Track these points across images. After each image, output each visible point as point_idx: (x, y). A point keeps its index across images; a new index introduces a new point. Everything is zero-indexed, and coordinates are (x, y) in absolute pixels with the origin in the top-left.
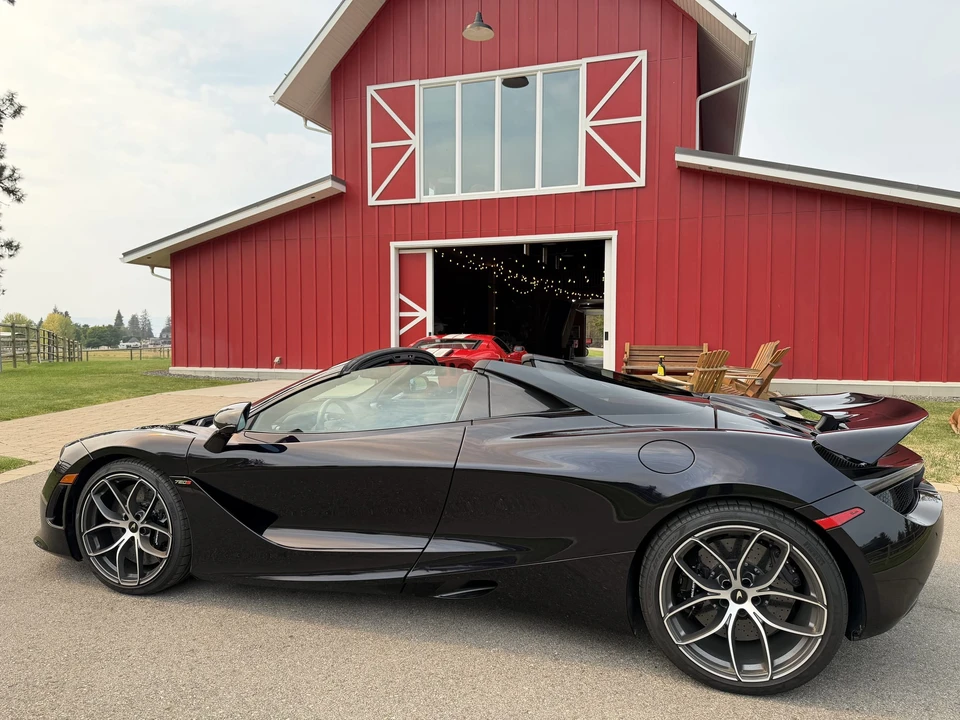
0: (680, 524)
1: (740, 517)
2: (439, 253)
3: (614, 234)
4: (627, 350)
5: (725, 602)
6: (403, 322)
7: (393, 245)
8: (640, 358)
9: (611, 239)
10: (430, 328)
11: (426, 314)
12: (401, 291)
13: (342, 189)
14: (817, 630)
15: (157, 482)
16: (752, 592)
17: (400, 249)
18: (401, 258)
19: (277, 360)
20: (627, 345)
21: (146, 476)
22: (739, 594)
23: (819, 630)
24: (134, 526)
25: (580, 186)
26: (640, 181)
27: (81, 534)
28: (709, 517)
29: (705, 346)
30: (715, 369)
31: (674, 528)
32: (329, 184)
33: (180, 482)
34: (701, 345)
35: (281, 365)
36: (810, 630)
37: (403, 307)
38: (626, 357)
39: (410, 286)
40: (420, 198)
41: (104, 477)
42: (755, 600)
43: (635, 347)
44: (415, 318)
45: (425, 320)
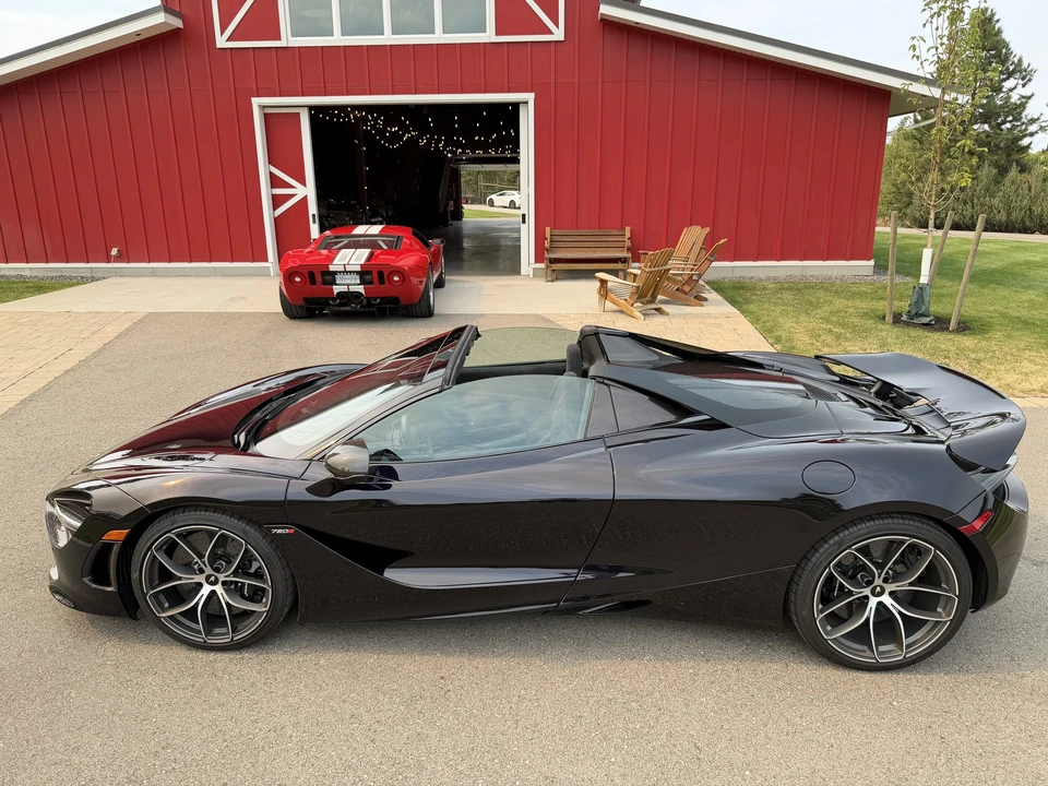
0: (837, 538)
1: (892, 529)
2: (316, 112)
3: (530, 97)
4: (548, 236)
5: (867, 597)
6: (277, 201)
7: (256, 102)
8: (562, 245)
9: (527, 103)
10: (313, 209)
11: (306, 190)
12: (271, 161)
13: (178, 23)
14: (945, 617)
15: (245, 532)
16: (890, 587)
17: (264, 107)
18: (267, 118)
19: (114, 252)
20: (548, 229)
21: (231, 528)
22: (878, 589)
23: (948, 615)
24: (213, 578)
25: (489, 35)
26: (559, 34)
27: (144, 595)
28: (865, 530)
29: (628, 228)
30: (660, 268)
31: (831, 542)
32: (160, 18)
33: (279, 531)
34: (623, 228)
35: (120, 258)
36: (940, 615)
37: (275, 182)
38: (547, 244)
39: (283, 155)
40: (288, 39)
41: (170, 531)
42: (892, 594)
43: (556, 232)
44: (293, 195)
45: (305, 198)
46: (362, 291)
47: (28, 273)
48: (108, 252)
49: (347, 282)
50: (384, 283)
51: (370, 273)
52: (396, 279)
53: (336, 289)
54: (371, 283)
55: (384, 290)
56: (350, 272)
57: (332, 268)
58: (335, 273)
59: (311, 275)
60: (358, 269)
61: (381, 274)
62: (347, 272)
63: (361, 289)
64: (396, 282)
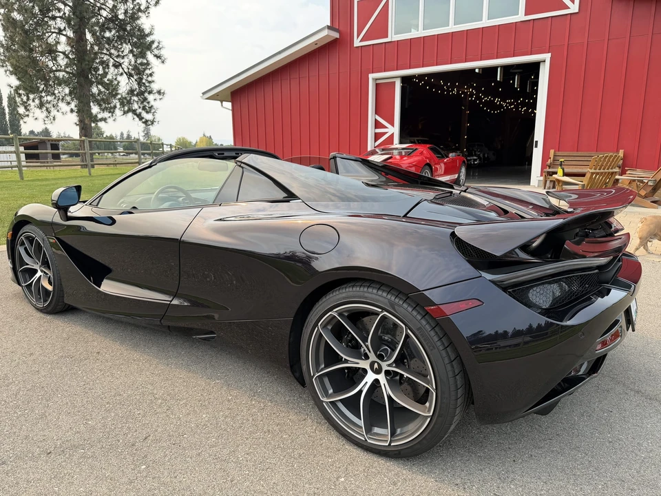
3: (548, 56)
6: (377, 136)
7: (371, 76)
9: (545, 61)
10: (396, 141)
11: (394, 130)
12: (377, 112)
13: (337, 36)
17: (376, 79)
18: (377, 86)
23: (429, 410)
25: (520, 16)
30: (606, 171)
32: (326, 33)
36: (424, 409)
37: (378, 125)
39: (383, 109)
40: (392, 37)
44: (386, 133)
45: (393, 135)
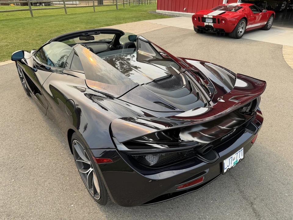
35: (186, 11)
46: (213, 25)
47: (167, 14)
48: (184, 9)
49: (209, 22)
50: (219, 23)
51: (215, 19)
52: (223, 22)
53: (206, 24)
54: (216, 23)
55: (219, 26)
56: (209, 18)
57: (205, 16)
58: (206, 18)
59: (199, 18)
60: (212, 17)
61: (219, 19)
62: (208, 18)
63: (212, 24)
64: (223, 23)
